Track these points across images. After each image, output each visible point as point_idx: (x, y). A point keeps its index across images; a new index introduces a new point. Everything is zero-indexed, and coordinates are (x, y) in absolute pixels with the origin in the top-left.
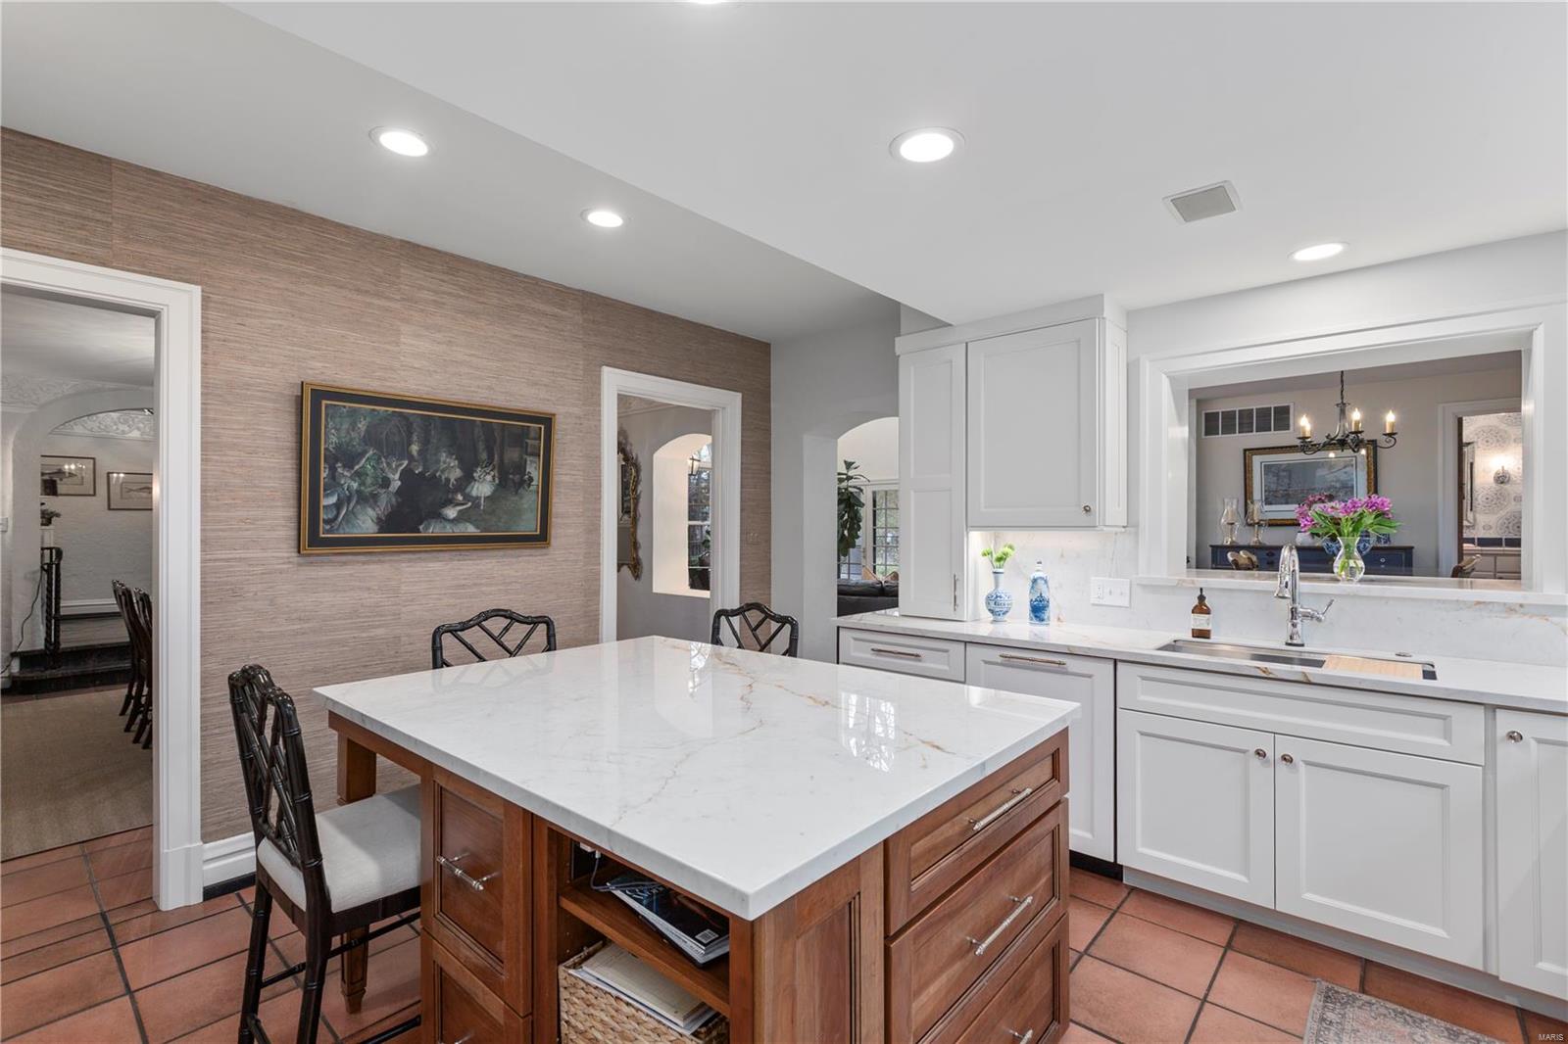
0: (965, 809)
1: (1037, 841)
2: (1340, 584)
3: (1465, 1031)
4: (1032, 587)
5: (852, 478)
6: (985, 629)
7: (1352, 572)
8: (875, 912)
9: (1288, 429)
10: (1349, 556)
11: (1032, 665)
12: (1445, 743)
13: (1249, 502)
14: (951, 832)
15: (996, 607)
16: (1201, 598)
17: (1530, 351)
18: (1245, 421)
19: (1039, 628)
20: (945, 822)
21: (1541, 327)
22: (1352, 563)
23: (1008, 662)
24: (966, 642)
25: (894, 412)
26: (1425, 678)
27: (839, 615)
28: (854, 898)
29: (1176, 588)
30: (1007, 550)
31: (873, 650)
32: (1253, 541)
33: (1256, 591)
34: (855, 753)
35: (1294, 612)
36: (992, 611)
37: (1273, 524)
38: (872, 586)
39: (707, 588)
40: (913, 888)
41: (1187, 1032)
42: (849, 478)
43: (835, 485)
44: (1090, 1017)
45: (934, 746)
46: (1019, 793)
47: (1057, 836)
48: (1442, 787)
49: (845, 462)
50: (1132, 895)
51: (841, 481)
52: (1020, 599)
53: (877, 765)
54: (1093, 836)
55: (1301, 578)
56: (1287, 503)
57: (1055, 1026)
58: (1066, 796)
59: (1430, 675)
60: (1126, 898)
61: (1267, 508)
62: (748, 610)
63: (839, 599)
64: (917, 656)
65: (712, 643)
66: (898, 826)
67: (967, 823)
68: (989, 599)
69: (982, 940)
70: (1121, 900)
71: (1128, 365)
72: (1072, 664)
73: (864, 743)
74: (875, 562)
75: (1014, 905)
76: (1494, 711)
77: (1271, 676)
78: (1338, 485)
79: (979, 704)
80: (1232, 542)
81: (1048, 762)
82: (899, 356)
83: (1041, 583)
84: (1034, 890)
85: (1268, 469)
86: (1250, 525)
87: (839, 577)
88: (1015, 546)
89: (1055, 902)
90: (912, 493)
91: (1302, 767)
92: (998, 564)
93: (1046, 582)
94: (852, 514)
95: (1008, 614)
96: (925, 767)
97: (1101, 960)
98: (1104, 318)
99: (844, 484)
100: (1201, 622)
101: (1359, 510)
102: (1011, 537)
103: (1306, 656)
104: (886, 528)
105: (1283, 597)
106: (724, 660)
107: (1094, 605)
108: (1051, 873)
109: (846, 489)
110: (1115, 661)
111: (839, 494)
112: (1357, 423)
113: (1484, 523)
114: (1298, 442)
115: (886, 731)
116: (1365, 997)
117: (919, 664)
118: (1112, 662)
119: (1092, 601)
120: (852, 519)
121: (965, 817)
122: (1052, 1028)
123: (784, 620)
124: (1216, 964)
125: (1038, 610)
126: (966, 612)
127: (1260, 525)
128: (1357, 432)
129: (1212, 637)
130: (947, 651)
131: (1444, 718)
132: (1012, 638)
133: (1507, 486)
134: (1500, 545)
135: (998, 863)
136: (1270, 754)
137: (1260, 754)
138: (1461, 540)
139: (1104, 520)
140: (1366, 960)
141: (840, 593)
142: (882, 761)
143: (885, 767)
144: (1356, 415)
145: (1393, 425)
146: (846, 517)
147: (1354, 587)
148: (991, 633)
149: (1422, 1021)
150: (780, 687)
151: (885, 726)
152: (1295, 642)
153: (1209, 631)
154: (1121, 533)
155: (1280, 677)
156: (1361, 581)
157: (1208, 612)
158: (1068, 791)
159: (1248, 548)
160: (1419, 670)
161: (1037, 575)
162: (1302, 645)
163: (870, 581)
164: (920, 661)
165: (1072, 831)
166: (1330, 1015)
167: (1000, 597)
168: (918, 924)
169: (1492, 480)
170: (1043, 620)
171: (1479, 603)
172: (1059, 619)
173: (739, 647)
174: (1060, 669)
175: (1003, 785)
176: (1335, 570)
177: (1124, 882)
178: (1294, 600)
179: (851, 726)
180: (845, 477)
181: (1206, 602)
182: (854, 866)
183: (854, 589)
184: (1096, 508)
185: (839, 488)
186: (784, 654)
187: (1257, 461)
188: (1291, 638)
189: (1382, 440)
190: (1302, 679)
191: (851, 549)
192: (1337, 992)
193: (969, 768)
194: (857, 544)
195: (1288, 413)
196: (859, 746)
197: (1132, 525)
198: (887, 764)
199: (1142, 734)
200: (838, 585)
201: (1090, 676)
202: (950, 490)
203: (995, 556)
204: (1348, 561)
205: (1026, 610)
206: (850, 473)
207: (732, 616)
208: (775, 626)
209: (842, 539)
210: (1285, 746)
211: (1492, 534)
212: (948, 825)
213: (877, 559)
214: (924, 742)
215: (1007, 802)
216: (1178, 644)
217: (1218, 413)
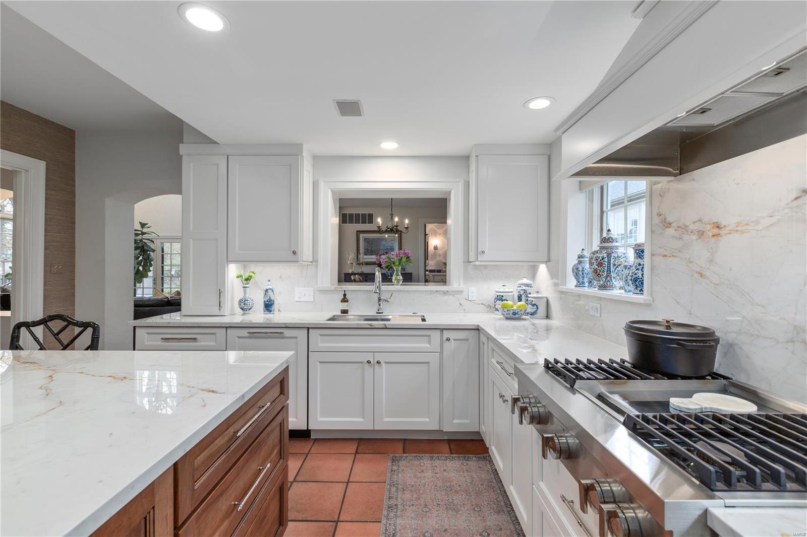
0: (231, 425)
1: (273, 430)
2: (395, 286)
3: (434, 455)
4: (265, 294)
5: (145, 233)
6: (238, 318)
7: (398, 281)
8: (167, 514)
9: (372, 223)
10: (397, 275)
11: (266, 336)
12: (429, 345)
13: (358, 254)
14: (222, 442)
15: (245, 306)
16: (345, 295)
17: (450, 199)
18: (357, 218)
19: (269, 316)
20: (219, 437)
21: (453, 190)
22: (398, 278)
23: (252, 335)
24: (227, 327)
25: (177, 190)
26: (422, 321)
27: (135, 319)
28: (149, 513)
29: (335, 290)
30: (251, 274)
31: (162, 339)
32: (359, 271)
33: (366, 291)
34: (147, 407)
35: (379, 300)
36: (242, 309)
37: (368, 264)
38: (162, 300)
39: (9, 309)
40: (196, 487)
41: (342, 500)
42: (143, 233)
43: (133, 238)
44: (297, 514)
45: (210, 391)
46: (263, 407)
47: (282, 425)
48: (428, 363)
49: (140, 223)
50: (315, 443)
51: (137, 235)
52: (258, 300)
53: (164, 412)
54: (297, 419)
55: (382, 285)
56: (372, 255)
57: (281, 528)
58: (288, 402)
59: (424, 320)
60: (312, 445)
61: (365, 257)
62: (51, 320)
63: (135, 310)
64: (195, 339)
65: (11, 349)
66: (185, 450)
67: (233, 433)
68: (240, 301)
69: (240, 500)
70: (310, 447)
71: (313, 182)
72: (287, 333)
73: (154, 399)
74: (163, 286)
75: (260, 471)
76: (443, 331)
77: (373, 327)
78: (389, 248)
79: (234, 362)
80: (352, 271)
81: (278, 386)
82: (182, 156)
83: (270, 292)
84: (270, 459)
85: (366, 240)
86: (359, 264)
87: (135, 296)
88: (256, 272)
89: (281, 461)
90: (191, 241)
91: (384, 365)
92: (246, 282)
93: (273, 291)
94: (145, 256)
95: (251, 310)
96: (204, 406)
97: (302, 482)
98: (303, 156)
99: (140, 237)
100: (344, 306)
101: (401, 256)
102: (253, 267)
103: (383, 317)
104: (171, 266)
105: (377, 293)
106: (22, 361)
107: (297, 302)
108: (279, 447)
109: (141, 241)
110: (308, 328)
111: (135, 243)
112: (397, 222)
113: (432, 264)
114: (377, 229)
115: (170, 389)
116: (405, 455)
117: (195, 344)
118: (307, 329)
119: (297, 299)
120: (145, 259)
121: (231, 430)
122: (279, 530)
123: (85, 325)
124: (352, 464)
125: (268, 306)
126: (226, 310)
127: (363, 264)
128: (397, 226)
129: (349, 312)
130: (214, 334)
131: (429, 336)
132: (254, 322)
133: (437, 251)
134: (435, 272)
135: (250, 452)
136: (372, 362)
137: (369, 362)
138: (426, 270)
139: (302, 259)
140: (405, 439)
141: (136, 306)
142: (168, 408)
143: (169, 411)
144: (396, 219)
145: (407, 224)
146: (141, 258)
147: (399, 287)
148: (242, 321)
149: (423, 457)
150: (82, 373)
151: (170, 386)
152: (380, 312)
153: (348, 310)
154: (310, 265)
155: (377, 327)
156: (402, 285)
157: (347, 301)
158: (288, 399)
159: (358, 274)
160: (420, 318)
161: (268, 287)
162: (382, 313)
163: (160, 297)
164: (196, 342)
165: (290, 419)
166: (395, 468)
167: (247, 300)
168: (199, 509)
169: (433, 248)
170: (271, 311)
171: (436, 291)
172: (279, 310)
173: (41, 349)
174: (281, 336)
175: (254, 405)
176: (393, 281)
177: (311, 438)
178: (379, 294)
179: (144, 390)
180: (140, 232)
181: (347, 297)
182: (150, 491)
183: (147, 303)
184: (298, 252)
185: (135, 240)
186: (87, 349)
187: (362, 236)
188: (379, 310)
189: (404, 230)
190: (384, 327)
191: (144, 279)
192: (396, 457)
193: (234, 400)
194: (149, 275)
195: (373, 217)
196: (150, 402)
197: (315, 261)
198: (171, 409)
199: (320, 362)
200: (134, 301)
201: (296, 338)
202: (216, 240)
203: (244, 278)
204: (397, 277)
205: (261, 306)
206: (144, 230)
207: (33, 326)
208: (77, 330)
209: (137, 272)
210: (378, 357)
211: (433, 268)
212: (220, 438)
213: (164, 285)
214: (203, 390)
215: (257, 414)
216: (335, 317)
217: (347, 214)
